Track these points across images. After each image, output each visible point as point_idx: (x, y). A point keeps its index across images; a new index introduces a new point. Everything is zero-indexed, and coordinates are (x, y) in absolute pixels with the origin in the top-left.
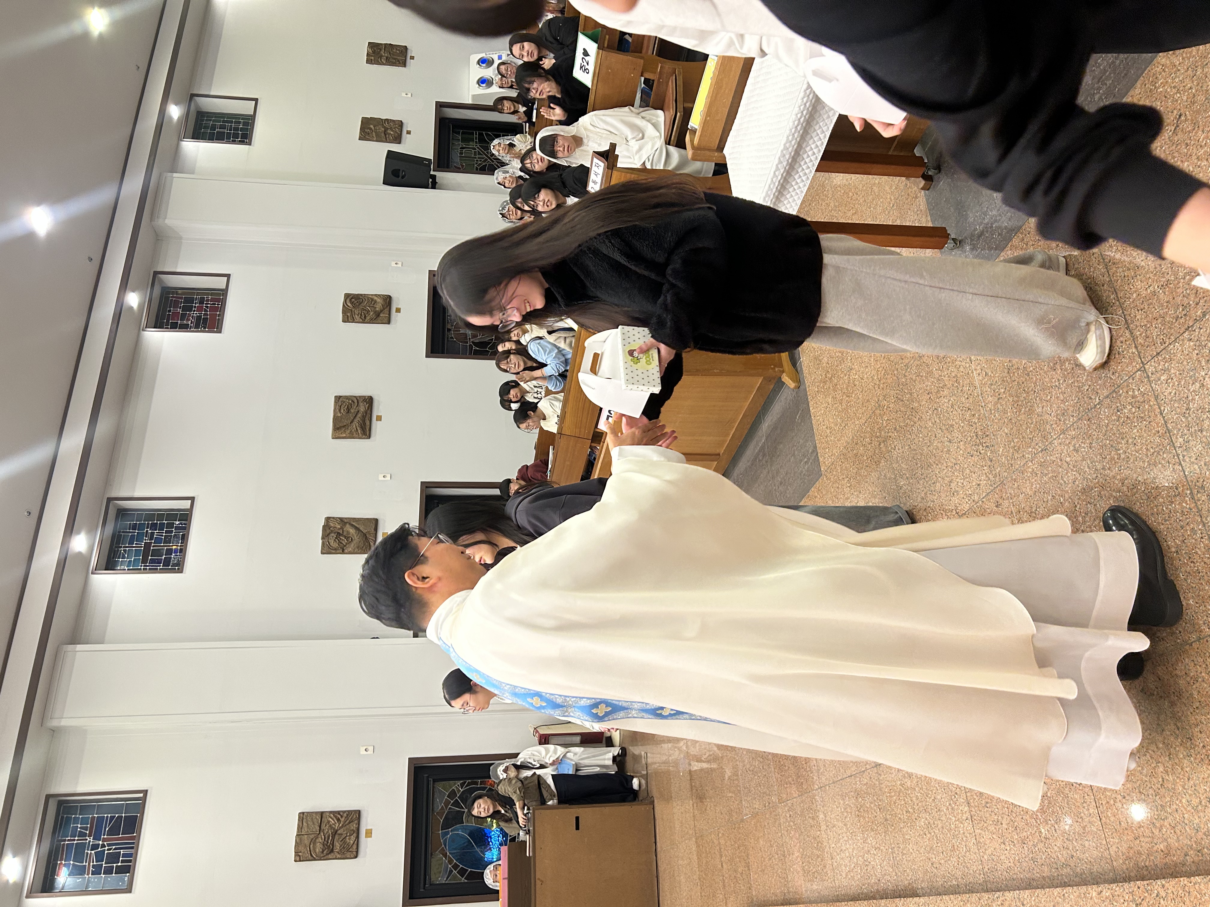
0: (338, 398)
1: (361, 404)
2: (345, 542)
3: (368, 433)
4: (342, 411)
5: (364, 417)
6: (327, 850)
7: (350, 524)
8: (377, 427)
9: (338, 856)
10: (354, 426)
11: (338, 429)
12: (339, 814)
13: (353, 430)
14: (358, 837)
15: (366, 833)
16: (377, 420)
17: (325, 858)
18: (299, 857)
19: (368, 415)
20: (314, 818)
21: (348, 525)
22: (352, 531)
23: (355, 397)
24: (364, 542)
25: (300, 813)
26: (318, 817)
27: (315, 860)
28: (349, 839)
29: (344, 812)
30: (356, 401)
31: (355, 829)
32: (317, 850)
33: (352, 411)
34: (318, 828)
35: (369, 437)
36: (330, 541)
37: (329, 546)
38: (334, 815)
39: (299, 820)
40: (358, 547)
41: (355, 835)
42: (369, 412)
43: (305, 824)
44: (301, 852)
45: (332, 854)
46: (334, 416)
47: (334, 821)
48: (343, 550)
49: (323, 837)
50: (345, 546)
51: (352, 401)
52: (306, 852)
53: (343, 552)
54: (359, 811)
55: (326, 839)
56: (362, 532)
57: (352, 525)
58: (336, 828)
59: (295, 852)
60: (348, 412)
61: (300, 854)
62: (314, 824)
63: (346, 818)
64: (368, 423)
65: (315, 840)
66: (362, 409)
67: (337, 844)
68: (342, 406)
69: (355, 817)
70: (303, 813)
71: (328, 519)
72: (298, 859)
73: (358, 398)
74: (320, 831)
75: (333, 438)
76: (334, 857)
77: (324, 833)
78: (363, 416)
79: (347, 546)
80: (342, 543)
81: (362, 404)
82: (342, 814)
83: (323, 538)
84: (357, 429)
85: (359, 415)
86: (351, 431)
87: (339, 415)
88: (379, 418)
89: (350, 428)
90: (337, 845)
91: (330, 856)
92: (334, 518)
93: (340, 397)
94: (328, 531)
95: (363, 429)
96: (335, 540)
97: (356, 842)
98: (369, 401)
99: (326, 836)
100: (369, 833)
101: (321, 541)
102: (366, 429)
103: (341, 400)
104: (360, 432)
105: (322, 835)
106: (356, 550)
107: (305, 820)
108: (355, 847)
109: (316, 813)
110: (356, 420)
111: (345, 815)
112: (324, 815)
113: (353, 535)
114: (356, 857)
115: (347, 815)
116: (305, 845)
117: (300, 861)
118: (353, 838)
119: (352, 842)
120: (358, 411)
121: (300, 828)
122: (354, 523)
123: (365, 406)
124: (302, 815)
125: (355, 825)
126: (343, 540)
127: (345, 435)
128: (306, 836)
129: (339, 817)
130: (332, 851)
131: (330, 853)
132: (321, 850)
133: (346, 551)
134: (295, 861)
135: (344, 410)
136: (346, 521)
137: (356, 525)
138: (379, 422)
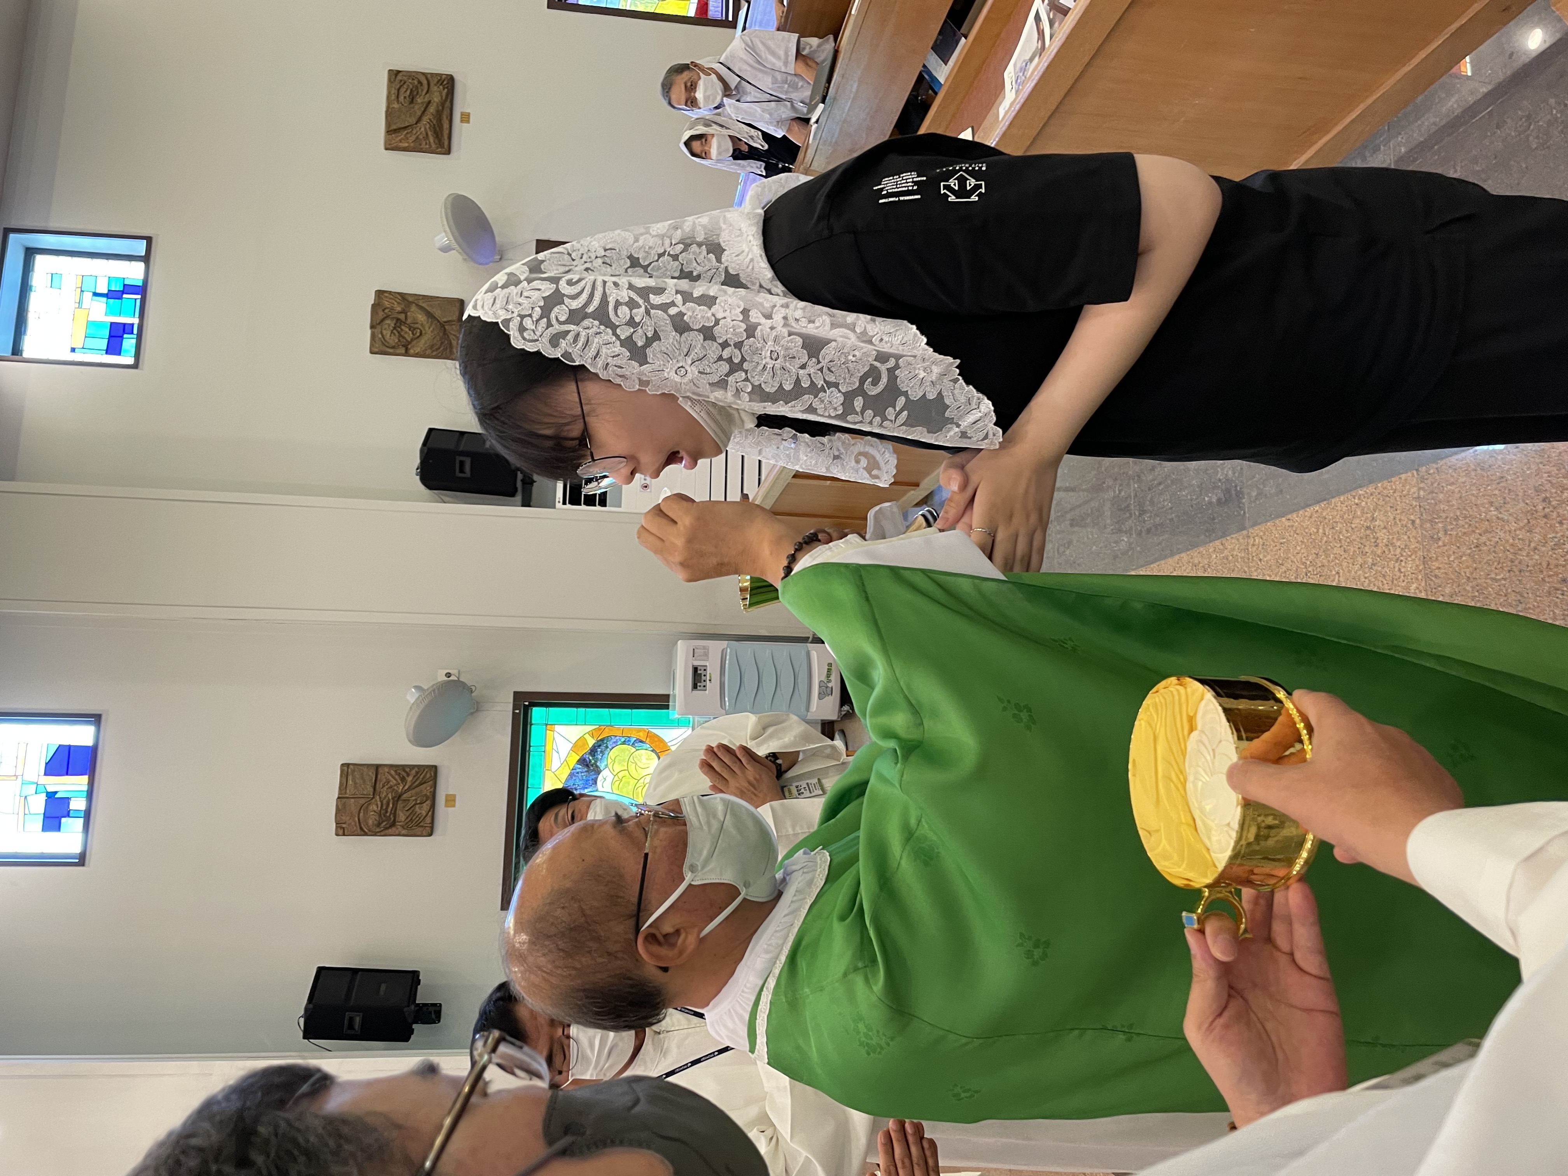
0: (394, 75)
1: (434, 88)
2: (409, 336)
3: (446, 143)
4: (401, 98)
5: (439, 114)
6: (384, 823)
7: (417, 305)
8: (462, 133)
9: (404, 832)
10: (423, 129)
11: (395, 131)
12: (404, 771)
13: (421, 137)
14: (433, 806)
15: (447, 801)
16: (462, 121)
17: (382, 833)
18: (342, 830)
19: (446, 112)
20: (365, 773)
21: (413, 308)
22: (421, 317)
23: (423, 74)
24: (441, 339)
25: (343, 765)
26: (370, 773)
27: (366, 834)
28: (420, 808)
29: (412, 767)
30: (425, 82)
31: (428, 794)
32: (370, 822)
33: (419, 100)
34: (372, 790)
35: (448, 152)
36: (384, 332)
37: (384, 343)
38: (396, 771)
39: (341, 776)
40: (432, 347)
41: (428, 802)
42: (448, 104)
43: (350, 782)
44: (344, 823)
45: (394, 829)
46: (388, 108)
47: (396, 780)
48: (407, 350)
49: (379, 803)
50: (410, 343)
51: (420, 82)
52: (353, 823)
53: (407, 354)
54: (435, 767)
55: (384, 808)
56: (439, 321)
57: (422, 308)
58: (400, 791)
59: (337, 824)
60: (412, 102)
61: (344, 826)
62: (364, 781)
63: (414, 776)
64: (446, 125)
65: (367, 808)
66: (436, 99)
67: (401, 814)
68: (403, 90)
69: (428, 775)
70: (348, 765)
71: (380, 293)
72: (341, 832)
73: (429, 76)
74: (374, 795)
75: (386, 149)
76: (397, 833)
77: (380, 798)
78: (438, 111)
79: (415, 342)
80: (404, 338)
81: (436, 88)
82: (408, 770)
83: (372, 327)
84: (427, 134)
85: (432, 109)
86: (417, 138)
87: (396, 106)
88: (466, 118)
89: (414, 132)
90: (402, 816)
91: (390, 831)
92: (390, 293)
93: (399, 72)
94: (381, 315)
95: (437, 137)
96: (392, 332)
97: (430, 813)
98: (448, 83)
99: (385, 802)
100: (451, 801)
101: (369, 332)
102: (442, 135)
103: (399, 77)
104: (432, 141)
105: (378, 800)
106: (428, 352)
107: (350, 777)
108: (428, 820)
109: (369, 766)
110: (426, 119)
111: (413, 772)
112: (380, 770)
113: (422, 325)
114: (430, 835)
115: (417, 773)
116: (351, 813)
117: (344, 835)
118: (426, 806)
119: (424, 813)
120: (429, 102)
121: (343, 787)
122: (423, 305)
123: (441, 93)
124: (346, 768)
125: (428, 788)
126: (406, 333)
127: (407, 145)
128: (352, 800)
129: (405, 775)
130: (393, 825)
131: (391, 827)
132: (376, 822)
133: (412, 351)
134: (337, 835)
135: (405, 97)
136: (410, 299)
137: (427, 307)
138: (465, 125)
